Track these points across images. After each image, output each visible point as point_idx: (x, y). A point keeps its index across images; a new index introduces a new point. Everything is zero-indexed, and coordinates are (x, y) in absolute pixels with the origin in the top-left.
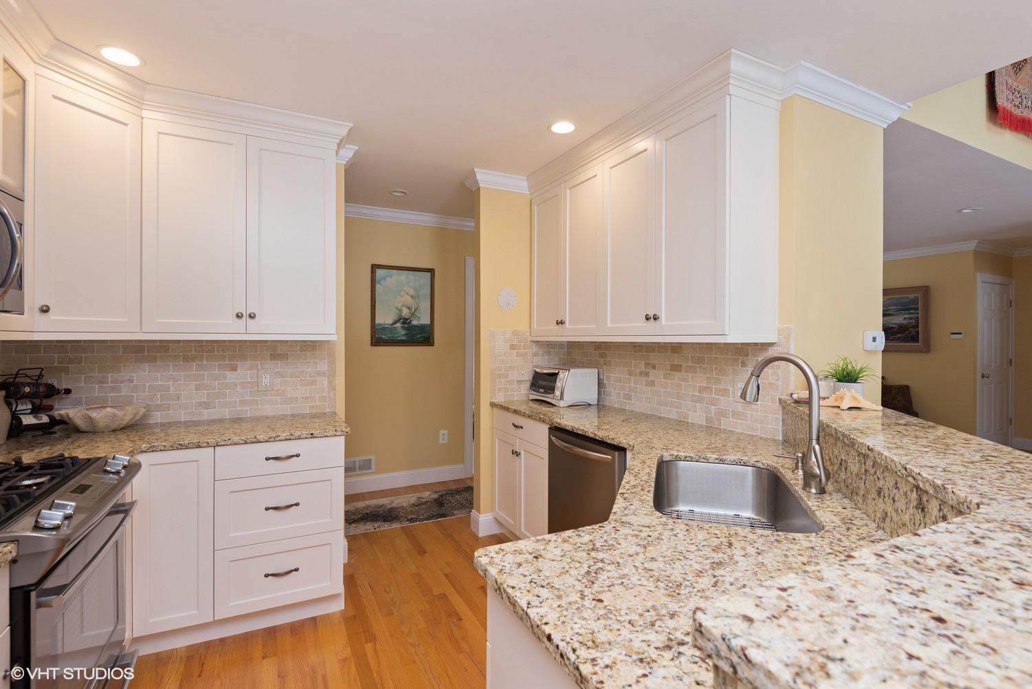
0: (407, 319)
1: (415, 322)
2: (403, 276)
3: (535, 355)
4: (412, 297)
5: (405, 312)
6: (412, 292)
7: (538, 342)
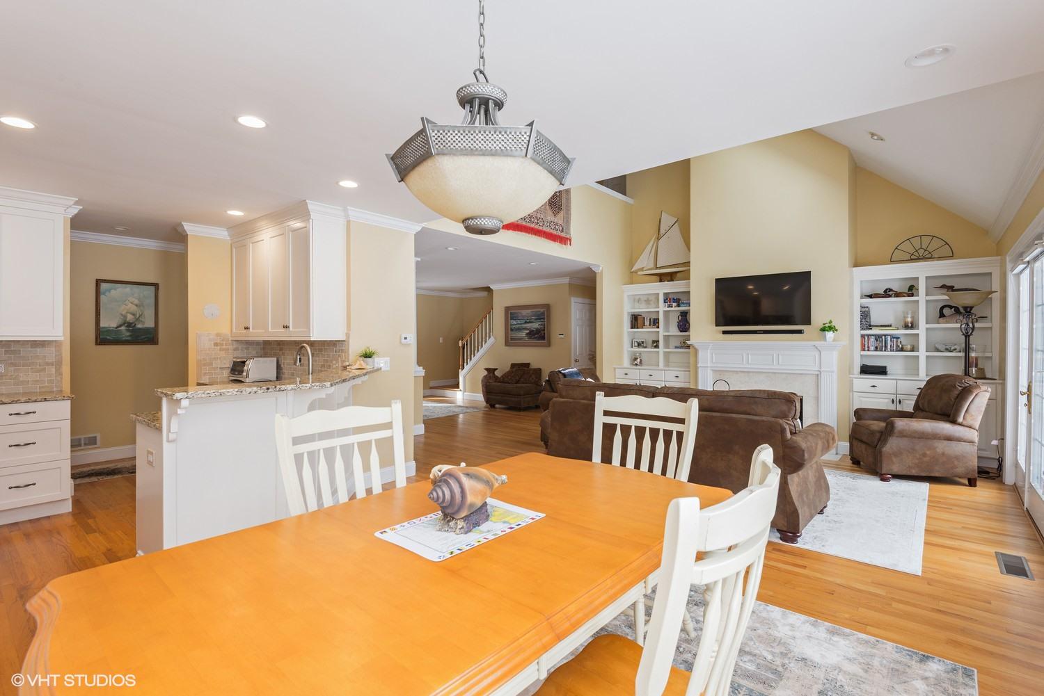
0: (132, 323)
1: (139, 326)
2: (128, 288)
3: (236, 349)
4: (137, 305)
5: (130, 318)
6: (136, 302)
7: (238, 341)
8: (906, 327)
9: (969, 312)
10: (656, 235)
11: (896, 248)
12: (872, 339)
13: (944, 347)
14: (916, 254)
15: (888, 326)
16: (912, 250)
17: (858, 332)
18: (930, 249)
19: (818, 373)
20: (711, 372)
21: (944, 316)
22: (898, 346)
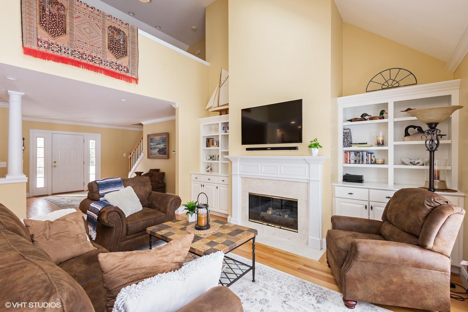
8: (378, 144)
9: (434, 128)
10: (218, 85)
11: (371, 81)
12: (353, 154)
13: (409, 161)
14: (386, 84)
15: (365, 144)
16: (383, 81)
17: (341, 149)
18: (398, 79)
19: (307, 181)
20: (240, 178)
21: (409, 135)
22: (372, 160)
